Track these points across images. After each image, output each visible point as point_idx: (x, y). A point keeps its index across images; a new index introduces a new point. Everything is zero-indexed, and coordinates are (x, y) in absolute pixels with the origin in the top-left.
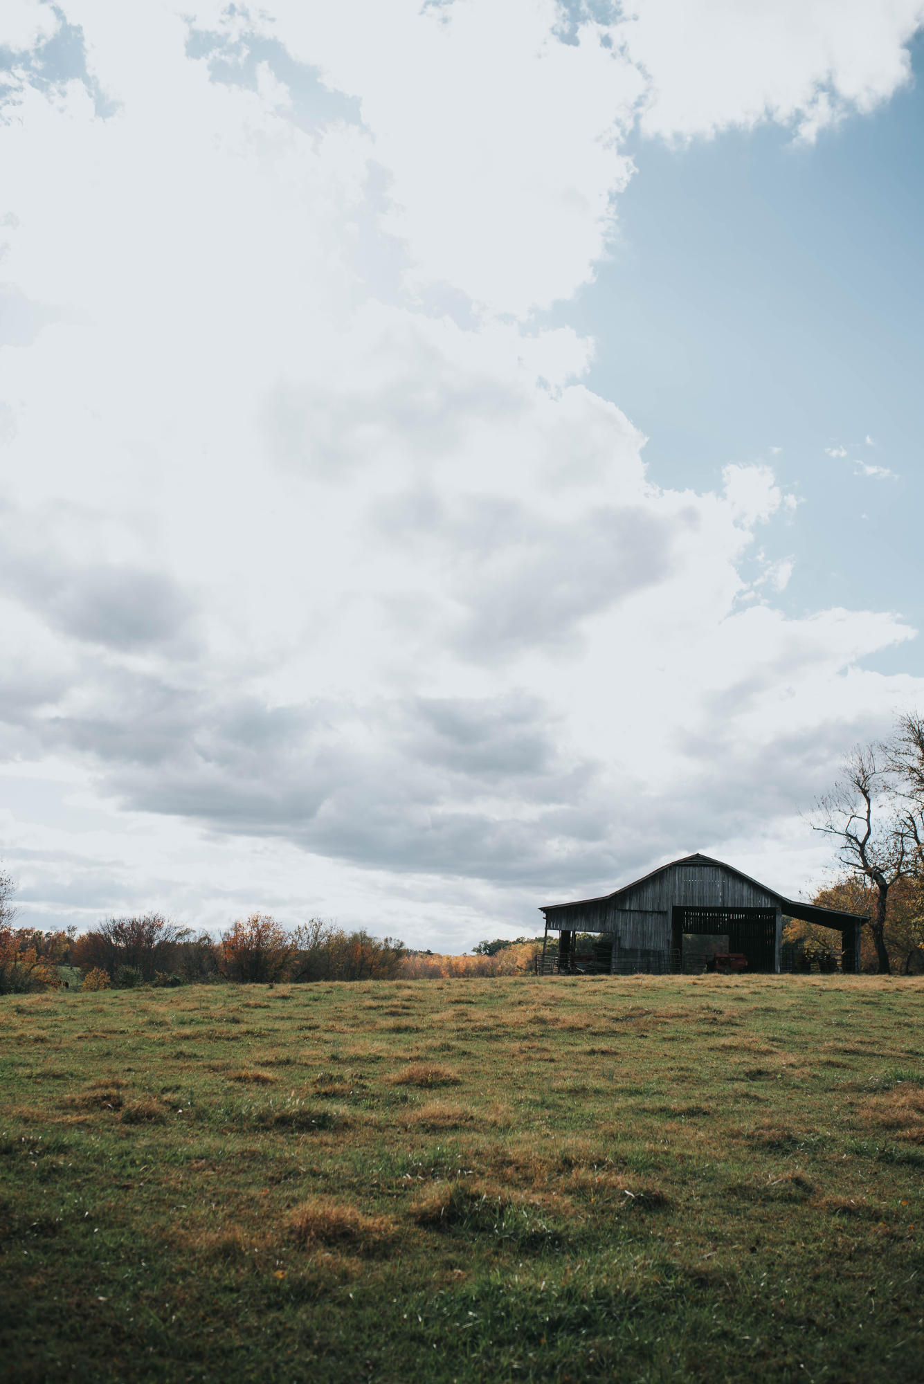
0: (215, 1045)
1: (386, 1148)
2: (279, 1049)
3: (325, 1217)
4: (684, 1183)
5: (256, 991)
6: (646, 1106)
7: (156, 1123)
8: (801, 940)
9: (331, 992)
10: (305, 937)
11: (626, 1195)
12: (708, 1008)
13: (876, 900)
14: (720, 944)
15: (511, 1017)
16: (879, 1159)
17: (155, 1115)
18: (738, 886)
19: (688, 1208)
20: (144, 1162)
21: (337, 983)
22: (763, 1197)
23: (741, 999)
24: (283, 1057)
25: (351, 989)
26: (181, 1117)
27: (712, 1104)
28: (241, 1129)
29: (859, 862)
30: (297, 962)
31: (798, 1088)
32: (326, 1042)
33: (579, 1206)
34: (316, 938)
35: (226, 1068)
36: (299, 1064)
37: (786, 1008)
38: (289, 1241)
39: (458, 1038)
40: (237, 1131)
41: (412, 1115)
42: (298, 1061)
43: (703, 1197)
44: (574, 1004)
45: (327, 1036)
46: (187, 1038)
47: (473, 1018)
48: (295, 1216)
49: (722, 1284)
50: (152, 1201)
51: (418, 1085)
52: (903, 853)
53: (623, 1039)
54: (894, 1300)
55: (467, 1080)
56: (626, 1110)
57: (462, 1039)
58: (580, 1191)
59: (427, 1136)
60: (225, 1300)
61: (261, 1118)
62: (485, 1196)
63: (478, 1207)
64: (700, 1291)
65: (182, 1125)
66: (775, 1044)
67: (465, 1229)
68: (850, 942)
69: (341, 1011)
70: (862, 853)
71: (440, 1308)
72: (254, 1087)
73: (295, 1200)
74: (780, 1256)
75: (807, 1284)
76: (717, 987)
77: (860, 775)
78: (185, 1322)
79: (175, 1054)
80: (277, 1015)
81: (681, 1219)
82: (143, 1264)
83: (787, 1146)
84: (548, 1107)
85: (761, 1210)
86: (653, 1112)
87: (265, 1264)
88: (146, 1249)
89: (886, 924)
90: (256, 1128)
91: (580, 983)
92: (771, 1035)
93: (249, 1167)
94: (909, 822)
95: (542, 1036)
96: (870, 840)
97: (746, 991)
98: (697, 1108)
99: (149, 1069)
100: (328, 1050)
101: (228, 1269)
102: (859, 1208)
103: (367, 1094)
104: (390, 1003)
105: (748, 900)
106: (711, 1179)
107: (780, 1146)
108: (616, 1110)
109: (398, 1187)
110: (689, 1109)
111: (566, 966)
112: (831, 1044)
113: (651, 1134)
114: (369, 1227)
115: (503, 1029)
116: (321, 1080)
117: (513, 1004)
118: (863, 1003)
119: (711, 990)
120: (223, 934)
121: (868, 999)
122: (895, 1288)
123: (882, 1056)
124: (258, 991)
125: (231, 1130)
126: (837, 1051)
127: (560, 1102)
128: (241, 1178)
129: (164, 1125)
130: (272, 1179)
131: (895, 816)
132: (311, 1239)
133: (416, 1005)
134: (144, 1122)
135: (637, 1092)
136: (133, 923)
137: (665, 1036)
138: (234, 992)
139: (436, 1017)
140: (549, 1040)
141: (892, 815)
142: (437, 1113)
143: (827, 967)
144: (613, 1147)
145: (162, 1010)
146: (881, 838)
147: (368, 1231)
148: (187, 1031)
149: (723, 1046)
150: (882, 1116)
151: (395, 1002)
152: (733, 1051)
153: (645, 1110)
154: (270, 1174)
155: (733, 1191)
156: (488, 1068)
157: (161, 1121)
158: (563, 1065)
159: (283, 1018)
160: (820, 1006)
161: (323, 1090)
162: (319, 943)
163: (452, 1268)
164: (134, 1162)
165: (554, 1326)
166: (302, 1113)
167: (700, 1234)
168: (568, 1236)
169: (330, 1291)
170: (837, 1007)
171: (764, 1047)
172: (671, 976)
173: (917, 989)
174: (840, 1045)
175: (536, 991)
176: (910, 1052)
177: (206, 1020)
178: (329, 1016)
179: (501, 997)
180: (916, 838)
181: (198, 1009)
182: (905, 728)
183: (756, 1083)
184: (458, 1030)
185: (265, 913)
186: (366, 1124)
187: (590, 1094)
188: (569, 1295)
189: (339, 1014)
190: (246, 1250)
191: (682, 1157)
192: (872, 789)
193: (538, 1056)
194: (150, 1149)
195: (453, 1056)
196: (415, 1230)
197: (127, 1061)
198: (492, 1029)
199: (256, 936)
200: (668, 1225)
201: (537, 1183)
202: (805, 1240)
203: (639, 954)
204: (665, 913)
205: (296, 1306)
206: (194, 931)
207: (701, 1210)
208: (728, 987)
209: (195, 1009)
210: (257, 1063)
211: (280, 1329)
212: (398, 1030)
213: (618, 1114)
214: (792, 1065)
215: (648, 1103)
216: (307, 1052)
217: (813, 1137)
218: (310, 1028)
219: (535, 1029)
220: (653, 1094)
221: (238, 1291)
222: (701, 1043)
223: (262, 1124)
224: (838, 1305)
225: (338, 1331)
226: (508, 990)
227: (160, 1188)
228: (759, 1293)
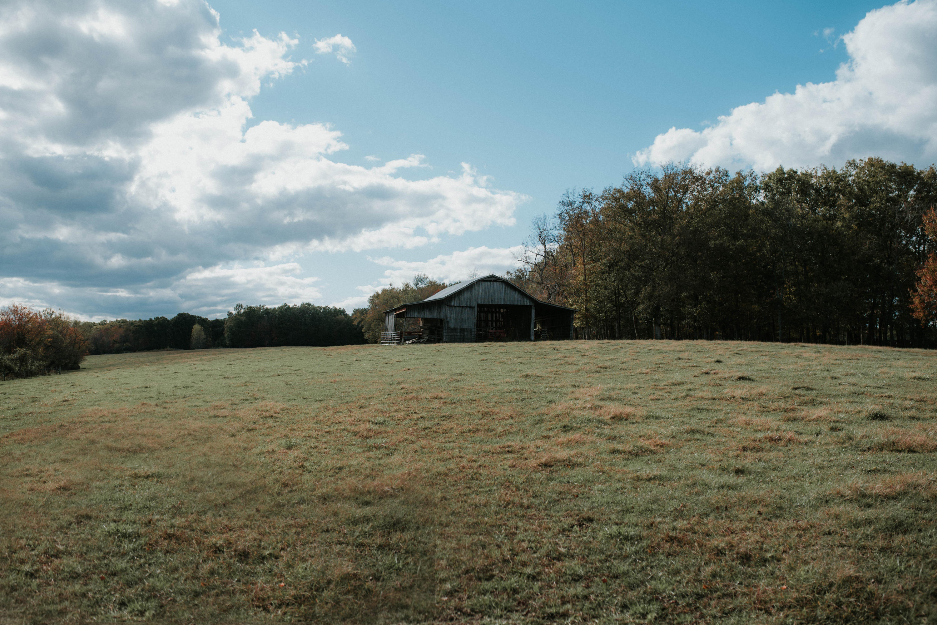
18: (513, 292)
105: (518, 300)
203: (459, 330)
204: (474, 307)
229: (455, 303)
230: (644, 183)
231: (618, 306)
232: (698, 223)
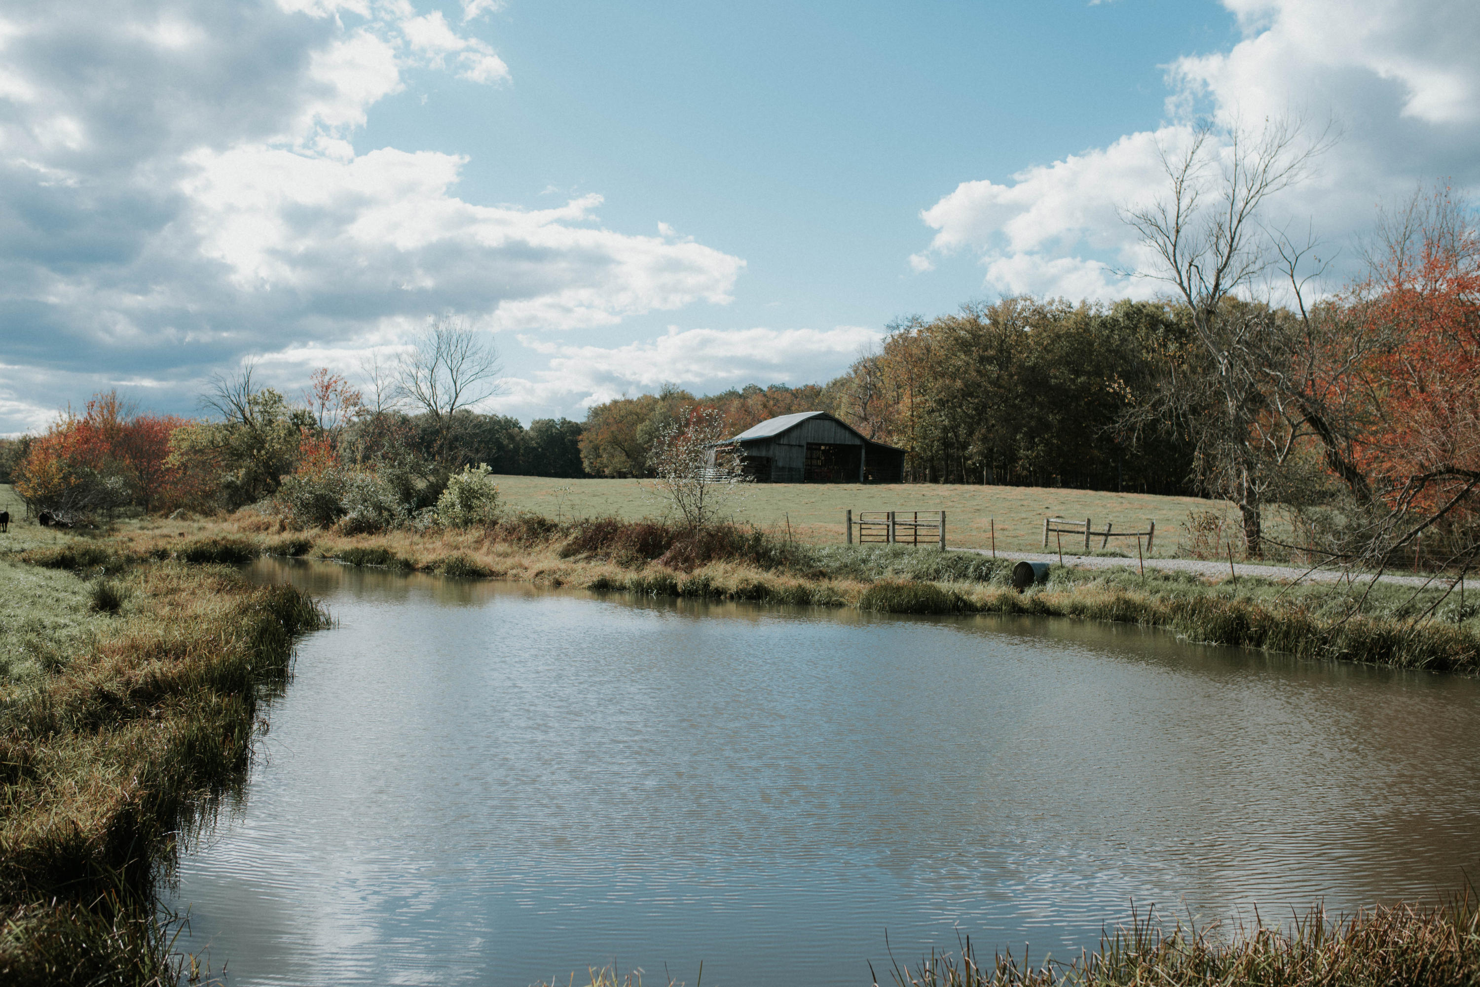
18: (843, 431)
105: (848, 440)
203: (787, 470)
204: (803, 447)
229: (784, 441)
230: (981, 314)
231: (946, 444)
232: (1037, 358)
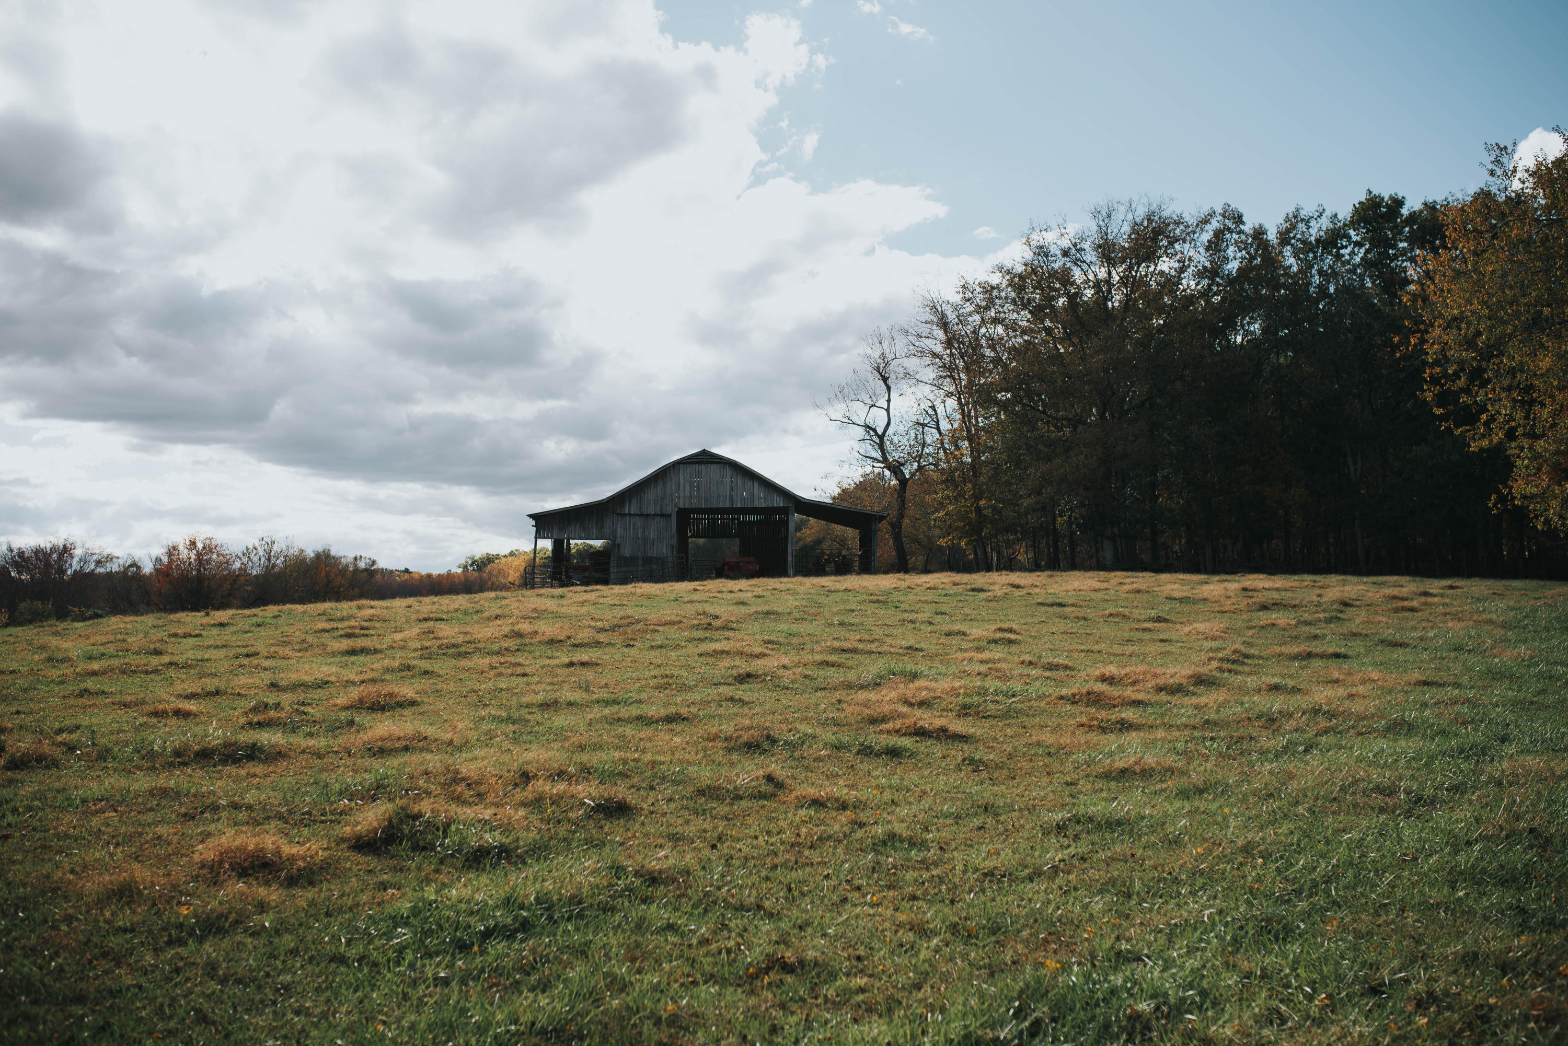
0: (130, 680)
1: (324, 776)
2: (208, 680)
3: (242, 849)
4: (652, 788)
5: (188, 619)
6: (621, 715)
7: (47, 767)
8: (819, 542)
9: (279, 616)
10: (255, 559)
11: (585, 803)
12: (704, 613)
13: (895, 495)
14: (731, 548)
15: (482, 632)
16: (858, 753)
17: (46, 759)
18: (748, 484)
19: (652, 812)
20: (29, 808)
21: (288, 606)
22: (732, 796)
23: (743, 603)
24: (211, 688)
25: (305, 612)
26: (79, 758)
27: (693, 709)
28: (153, 766)
29: (878, 455)
30: (249, 588)
31: (787, 689)
32: (266, 669)
33: (532, 818)
34: (269, 559)
35: (141, 703)
36: (231, 694)
37: (788, 610)
38: (197, 876)
39: (422, 657)
40: (147, 769)
41: (355, 740)
42: (230, 691)
43: (670, 800)
44: (557, 616)
45: (266, 663)
46: (95, 673)
47: (440, 635)
48: (205, 852)
49: (674, 880)
50: (35, 849)
51: (369, 708)
52: (924, 444)
53: (607, 650)
54: (847, 881)
55: (426, 700)
56: (599, 721)
57: (426, 658)
58: (537, 803)
59: (373, 759)
60: (114, 942)
61: (177, 753)
62: (427, 815)
63: (420, 825)
64: (650, 889)
65: (80, 767)
66: (770, 646)
67: (404, 850)
68: (866, 541)
69: (288, 636)
70: (881, 446)
71: (368, 928)
72: (173, 721)
73: (209, 835)
74: (740, 850)
75: (763, 874)
76: (718, 592)
77: (880, 361)
78: (67, 968)
79: (77, 692)
80: (210, 643)
81: (643, 824)
82: (21, 914)
83: (766, 745)
84: (513, 723)
85: (727, 809)
86: (629, 721)
87: (168, 902)
88: (24, 899)
89: (906, 521)
90: (171, 765)
91: (569, 595)
92: (766, 638)
93: (157, 805)
94: (930, 411)
95: (518, 650)
96: (890, 431)
97: (749, 595)
98: (676, 714)
99: (43, 710)
100: (266, 677)
101: (122, 909)
102: (828, 800)
103: (308, 721)
104: (346, 624)
105: (760, 499)
106: (679, 783)
107: (758, 746)
108: (588, 721)
109: (332, 813)
110: (667, 716)
111: (561, 578)
112: (828, 644)
113: (623, 743)
114: (293, 855)
115: (474, 646)
116: (255, 710)
117: (488, 619)
118: (870, 602)
119: (711, 595)
120: (154, 559)
121: (875, 598)
122: (850, 871)
123: (880, 653)
124: (192, 620)
125: (140, 768)
126: (834, 650)
127: (528, 717)
128: (149, 817)
129: (57, 767)
130: (185, 815)
131: (916, 405)
132: (225, 872)
133: (378, 625)
134: (32, 767)
135: (616, 702)
136: (38, 552)
137: (654, 644)
138: (160, 622)
139: (398, 636)
140: (526, 654)
141: (913, 404)
142: (386, 735)
143: (843, 568)
144: (577, 758)
145: (65, 645)
146: (901, 429)
147: (292, 859)
148: (95, 666)
149: (714, 651)
150: (868, 711)
151: (353, 623)
152: (724, 656)
153: (619, 720)
154: (183, 810)
155: (701, 792)
156: (452, 687)
157: (53, 764)
158: (536, 679)
159: (216, 647)
160: (825, 606)
161: (256, 720)
162: (274, 565)
163: (385, 889)
164: (17, 810)
165: (487, 934)
166: (226, 745)
167: (661, 836)
168: (518, 848)
169: (242, 922)
170: (842, 607)
171: (758, 650)
172: (671, 584)
173: (928, 585)
174: (837, 644)
175: (517, 605)
176: (910, 648)
177: (120, 653)
178: (272, 642)
179: (477, 612)
180: (938, 429)
181: (112, 642)
182: (928, 309)
183: (745, 687)
184: (421, 649)
185: (203, 533)
186: (303, 752)
187: (563, 706)
188: (508, 902)
189: (285, 639)
190: (145, 888)
191: (654, 763)
192: (893, 376)
193: (510, 671)
194: (39, 795)
195: (413, 677)
196: (348, 854)
197: (15, 703)
198: (461, 646)
199: (195, 560)
200: (628, 829)
201: (491, 798)
202: (769, 833)
203: (641, 561)
204: (669, 516)
205: (201, 940)
206: (118, 558)
207: (666, 813)
208: (731, 592)
209: (108, 643)
210: (179, 696)
211: (181, 964)
212: (352, 652)
213: (590, 725)
214: (784, 667)
215: (624, 712)
216: (243, 680)
217: (794, 735)
218: (248, 656)
219: (511, 643)
220: (631, 703)
221: (132, 930)
222: (692, 649)
223: (178, 760)
224: (790, 890)
225: (248, 960)
226: (487, 604)
227: (47, 835)
228: (711, 885)
229: (631, 508)
